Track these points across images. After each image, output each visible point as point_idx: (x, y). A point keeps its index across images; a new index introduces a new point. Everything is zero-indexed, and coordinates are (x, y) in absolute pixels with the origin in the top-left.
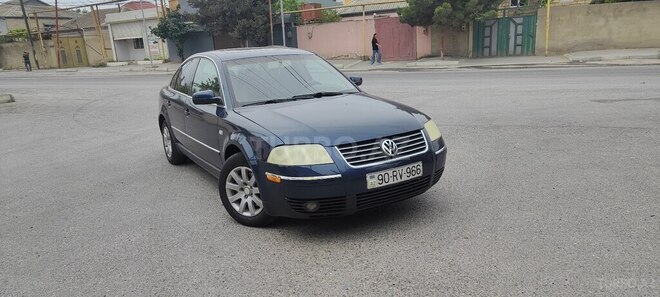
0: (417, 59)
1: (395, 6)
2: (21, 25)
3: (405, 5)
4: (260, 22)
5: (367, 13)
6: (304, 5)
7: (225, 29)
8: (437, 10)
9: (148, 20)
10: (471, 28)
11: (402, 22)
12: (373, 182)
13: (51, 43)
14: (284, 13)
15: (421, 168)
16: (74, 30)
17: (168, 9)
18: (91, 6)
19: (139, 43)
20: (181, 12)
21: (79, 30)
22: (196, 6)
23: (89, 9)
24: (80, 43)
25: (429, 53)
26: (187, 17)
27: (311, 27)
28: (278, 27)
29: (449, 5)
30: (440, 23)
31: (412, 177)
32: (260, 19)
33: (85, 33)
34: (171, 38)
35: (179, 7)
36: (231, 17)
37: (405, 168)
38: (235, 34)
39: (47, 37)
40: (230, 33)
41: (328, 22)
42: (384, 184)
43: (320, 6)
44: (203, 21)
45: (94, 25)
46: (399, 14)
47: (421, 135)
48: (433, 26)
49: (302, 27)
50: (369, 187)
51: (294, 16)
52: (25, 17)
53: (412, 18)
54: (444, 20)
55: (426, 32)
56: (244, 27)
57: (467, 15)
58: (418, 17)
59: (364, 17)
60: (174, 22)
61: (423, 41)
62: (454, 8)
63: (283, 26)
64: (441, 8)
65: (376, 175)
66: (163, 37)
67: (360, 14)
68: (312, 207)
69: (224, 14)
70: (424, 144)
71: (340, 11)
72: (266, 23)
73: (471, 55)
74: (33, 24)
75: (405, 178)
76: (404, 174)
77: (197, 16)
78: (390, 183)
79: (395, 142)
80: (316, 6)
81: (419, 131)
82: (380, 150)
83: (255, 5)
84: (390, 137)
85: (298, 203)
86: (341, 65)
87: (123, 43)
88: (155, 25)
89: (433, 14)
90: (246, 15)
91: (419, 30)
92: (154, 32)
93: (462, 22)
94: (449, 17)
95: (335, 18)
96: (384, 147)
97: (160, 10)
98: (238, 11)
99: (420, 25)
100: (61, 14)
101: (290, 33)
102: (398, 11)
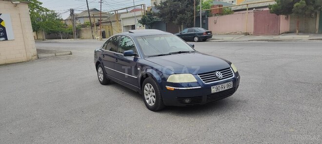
0: (279, 34)
1: (267, 4)
2: (87, 20)
3: (274, 3)
4: (189, 16)
5: (249, 9)
6: (213, 6)
7: (171, 19)
8: (295, 5)
9: (137, 17)
10: (318, 15)
11: (271, 12)
12: (214, 90)
13: (99, 28)
14: (202, 11)
15: (232, 84)
16: (108, 22)
17: (146, 11)
18: (115, 11)
19: (133, 27)
20: (152, 12)
21: (110, 22)
22: (158, 9)
23: (114, 12)
24: (110, 28)
25: (288, 30)
26: (155, 14)
27: (216, 17)
28: (198, 18)
29: (304, 2)
30: (297, 13)
31: (229, 88)
32: (189, 14)
33: (112, 23)
34: (147, 25)
35: (151, 10)
36: (174, 13)
37: (226, 84)
38: (176, 22)
39: (98, 25)
40: (173, 22)
41: (226, 14)
42: (218, 91)
43: (222, 6)
44: (161, 16)
45: (116, 20)
46: (270, 8)
47: (230, 70)
48: (293, 14)
49: (211, 17)
50: (212, 92)
51: (207, 12)
52: (89, 17)
53: (278, 10)
54: (300, 11)
55: (287, 18)
56: (181, 19)
57: (316, 7)
58: (283, 9)
59: (247, 11)
60: (149, 17)
61: (284, 23)
62: (307, 3)
63: (201, 17)
64: (298, 4)
65: (215, 87)
66: (143, 24)
67: (246, 10)
68: (187, 101)
69: (171, 12)
70: (232, 74)
71: (233, 8)
72: (192, 16)
73: (317, 32)
74: (92, 20)
75: (226, 89)
76: (226, 87)
77: (158, 13)
78: (220, 90)
79: (221, 72)
80: (220, 6)
81: (229, 68)
82: (216, 76)
83: (187, 7)
84: (219, 71)
85: (181, 99)
86: (232, 38)
87: (127, 27)
88: (140, 19)
89: (293, 8)
90: (182, 12)
91: (282, 17)
92: (139, 22)
93: (312, 11)
94: (303, 9)
95: (230, 12)
96: (217, 75)
97: (143, 11)
98: (178, 10)
99: (283, 14)
100: (102, 15)
101: (204, 21)
102: (270, 7)
